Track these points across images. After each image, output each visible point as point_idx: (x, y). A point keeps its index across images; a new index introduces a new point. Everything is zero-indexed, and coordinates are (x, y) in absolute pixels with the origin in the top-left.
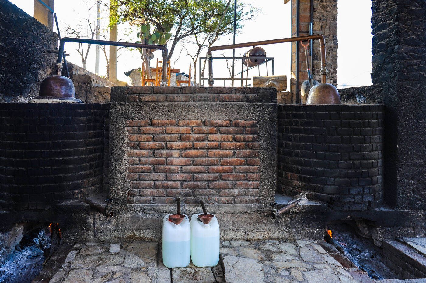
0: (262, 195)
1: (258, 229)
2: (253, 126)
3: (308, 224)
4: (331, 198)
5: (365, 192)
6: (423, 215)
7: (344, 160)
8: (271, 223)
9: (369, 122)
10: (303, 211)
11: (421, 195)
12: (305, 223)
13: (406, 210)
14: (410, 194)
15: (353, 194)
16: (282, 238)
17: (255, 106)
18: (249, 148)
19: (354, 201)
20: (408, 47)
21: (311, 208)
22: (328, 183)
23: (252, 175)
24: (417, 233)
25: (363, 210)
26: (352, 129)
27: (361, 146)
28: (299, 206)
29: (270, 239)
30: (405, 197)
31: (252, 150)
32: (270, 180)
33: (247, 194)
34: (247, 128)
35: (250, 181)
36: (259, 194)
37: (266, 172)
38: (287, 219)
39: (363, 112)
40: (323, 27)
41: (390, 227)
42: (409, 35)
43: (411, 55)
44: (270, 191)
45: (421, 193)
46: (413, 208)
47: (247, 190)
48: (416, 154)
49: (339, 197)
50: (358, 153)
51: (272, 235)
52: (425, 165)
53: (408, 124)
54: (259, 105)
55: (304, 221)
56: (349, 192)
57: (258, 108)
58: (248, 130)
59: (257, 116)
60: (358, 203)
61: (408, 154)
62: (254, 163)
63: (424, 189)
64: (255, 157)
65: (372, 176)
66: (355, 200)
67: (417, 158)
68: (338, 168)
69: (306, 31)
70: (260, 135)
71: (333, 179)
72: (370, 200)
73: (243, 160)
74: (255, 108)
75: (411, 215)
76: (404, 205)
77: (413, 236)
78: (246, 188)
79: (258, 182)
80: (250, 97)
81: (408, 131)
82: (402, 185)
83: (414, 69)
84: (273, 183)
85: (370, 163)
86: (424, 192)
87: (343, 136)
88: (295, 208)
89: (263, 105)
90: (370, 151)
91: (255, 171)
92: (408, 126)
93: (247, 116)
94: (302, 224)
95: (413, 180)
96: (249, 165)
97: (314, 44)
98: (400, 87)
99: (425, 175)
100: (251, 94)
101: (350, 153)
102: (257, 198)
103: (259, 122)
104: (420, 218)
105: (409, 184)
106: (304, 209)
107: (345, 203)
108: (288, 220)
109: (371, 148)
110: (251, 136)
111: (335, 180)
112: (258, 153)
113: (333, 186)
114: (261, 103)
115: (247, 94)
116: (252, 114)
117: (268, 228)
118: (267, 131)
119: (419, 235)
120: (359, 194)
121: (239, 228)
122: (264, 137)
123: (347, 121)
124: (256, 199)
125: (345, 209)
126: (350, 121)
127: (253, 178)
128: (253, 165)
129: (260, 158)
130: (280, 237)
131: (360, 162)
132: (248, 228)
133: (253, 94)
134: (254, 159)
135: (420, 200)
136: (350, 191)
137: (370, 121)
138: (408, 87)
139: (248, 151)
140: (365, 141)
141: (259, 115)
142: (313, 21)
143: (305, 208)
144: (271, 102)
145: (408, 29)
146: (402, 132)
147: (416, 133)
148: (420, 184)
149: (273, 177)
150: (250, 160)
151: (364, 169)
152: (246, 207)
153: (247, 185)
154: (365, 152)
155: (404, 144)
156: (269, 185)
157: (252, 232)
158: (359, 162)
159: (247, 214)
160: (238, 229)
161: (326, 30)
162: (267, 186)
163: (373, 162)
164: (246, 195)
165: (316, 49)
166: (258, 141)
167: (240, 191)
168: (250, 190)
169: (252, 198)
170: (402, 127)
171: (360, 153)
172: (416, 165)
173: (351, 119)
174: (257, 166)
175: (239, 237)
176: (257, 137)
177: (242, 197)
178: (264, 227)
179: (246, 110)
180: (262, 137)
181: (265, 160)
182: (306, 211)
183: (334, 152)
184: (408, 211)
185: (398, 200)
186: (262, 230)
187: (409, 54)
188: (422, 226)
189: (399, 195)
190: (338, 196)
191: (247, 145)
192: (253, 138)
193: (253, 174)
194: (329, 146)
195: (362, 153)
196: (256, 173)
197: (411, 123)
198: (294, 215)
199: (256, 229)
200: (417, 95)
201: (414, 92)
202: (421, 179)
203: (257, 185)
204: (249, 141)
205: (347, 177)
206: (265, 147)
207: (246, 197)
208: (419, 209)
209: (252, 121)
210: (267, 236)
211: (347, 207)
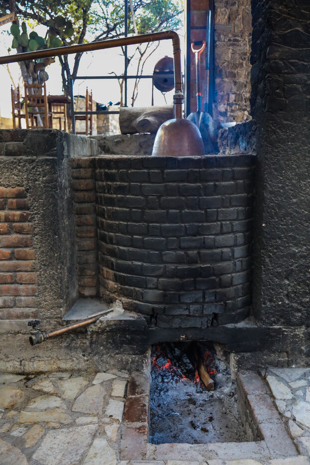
0: (41, 305)
1: (40, 357)
2: (20, 195)
3: (117, 348)
4: (153, 309)
5: (207, 300)
6: (303, 333)
7: (171, 249)
8: (61, 348)
9: (215, 185)
10: (107, 328)
11: (301, 303)
12: (113, 347)
13: (276, 327)
14: (282, 300)
15: (186, 303)
16: (78, 369)
17: (20, 163)
18: (17, 233)
19: (187, 313)
20: (286, 48)
21: (120, 325)
22: (148, 286)
23: (24, 276)
24: (292, 361)
25: (203, 328)
26: (183, 198)
27: (199, 227)
28: (101, 322)
29: (59, 371)
30: (274, 307)
31: (21, 236)
32: (53, 282)
33: (18, 304)
34: (10, 200)
35: (22, 284)
36: (38, 305)
37: (46, 270)
38: (84, 342)
39: (204, 169)
40: (231, 18)
41: (250, 351)
42: (291, 27)
43: (292, 64)
44: (54, 299)
45: (301, 300)
46: (288, 323)
47: (17, 298)
48: (295, 238)
49: (165, 308)
50: (195, 238)
51: (63, 365)
52: (308, 255)
53: (282, 188)
54: (26, 161)
55: (111, 344)
56: (179, 299)
57: (24, 166)
58: (12, 203)
59: (24, 180)
60: (196, 317)
61: (280, 238)
62: (26, 255)
63: (307, 294)
64: (26, 246)
65: (222, 274)
66: (190, 312)
67: (296, 245)
68: (163, 262)
69: (201, 25)
70: (32, 211)
71: (155, 279)
72: (217, 311)
73: (7, 251)
74: (19, 166)
75: (283, 335)
76: (272, 319)
77: (286, 365)
78: (16, 296)
79: (34, 286)
80: (10, 148)
81: (282, 201)
82: (270, 288)
83: (296, 89)
84: (58, 288)
85: (216, 253)
86: (308, 298)
87: (170, 211)
88: (95, 326)
89: (33, 161)
90: (216, 235)
91: (29, 269)
92: (282, 191)
93: (7, 179)
94: (109, 349)
95: (288, 280)
96: (17, 259)
97: (216, 49)
98: (272, 124)
99: (308, 272)
100: (11, 141)
101: (181, 238)
102: (34, 310)
103: (28, 189)
104: (298, 338)
105: (281, 286)
106: (108, 326)
107: (174, 316)
108: (86, 343)
109: (219, 228)
110: (18, 213)
111: (158, 280)
112: (32, 239)
113: (156, 291)
114: (29, 158)
115: (6, 142)
116: (17, 176)
117: (55, 355)
118: (43, 203)
119: (296, 364)
120: (196, 302)
121: (10, 356)
122: (39, 214)
123: (175, 184)
124: (33, 313)
125: (174, 326)
126: (181, 184)
127: (26, 281)
128: (24, 260)
129: (35, 248)
130: (75, 368)
131: (199, 253)
132: (24, 355)
133: (16, 141)
134: (25, 249)
135: (299, 311)
136: (181, 298)
137: (217, 183)
138: (285, 122)
139: (14, 237)
140: (207, 218)
141: (27, 178)
142: (214, 7)
143: (111, 325)
144: (48, 155)
145: (289, 14)
146: (272, 201)
147: (296, 203)
148: (300, 285)
149: (58, 277)
150: (19, 251)
151: (204, 262)
152: (17, 324)
153: (16, 290)
154: (207, 235)
155: (275, 222)
156: (52, 290)
157: (30, 361)
158: (195, 252)
159: (20, 335)
160: (8, 357)
161: (236, 22)
162: (49, 292)
163: (222, 252)
164: (15, 305)
165: (220, 59)
166: (30, 221)
167: (5, 301)
168: (23, 298)
169: (27, 310)
170: (271, 193)
171: (198, 237)
172: (293, 255)
173: (182, 181)
174: (31, 261)
175: (10, 369)
176: (28, 215)
177: (11, 310)
178: (48, 354)
179: (6, 170)
180: (36, 214)
181: (43, 252)
182: (113, 329)
183: (156, 236)
184: (280, 329)
185: (263, 312)
186: (46, 358)
187: (288, 62)
188: (301, 351)
189: (265, 303)
190: (162, 306)
191: (11, 228)
192: (22, 215)
193: (26, 273)
194: (148, 226)
195: (202, 237)
196: (30, 271)
197: (288, 186)
198: (95, 336)
199: (37, 356)
200: (300, 136)
201: (295, 132)
202: (300, 278)
203: (34, 290)
204: (14, 222)
205: (177, 277)
206: (42, 230)
207: (17, 309)
208: (297, 325)
209: (17, 188)
210: (55, 366)
211: (176, 323)
